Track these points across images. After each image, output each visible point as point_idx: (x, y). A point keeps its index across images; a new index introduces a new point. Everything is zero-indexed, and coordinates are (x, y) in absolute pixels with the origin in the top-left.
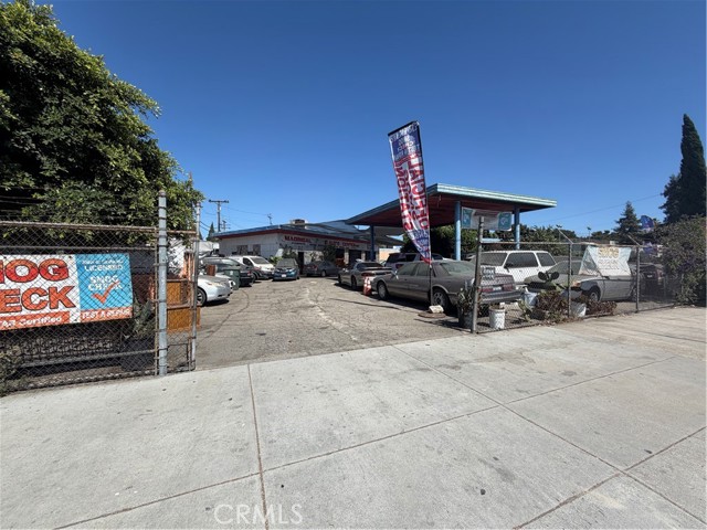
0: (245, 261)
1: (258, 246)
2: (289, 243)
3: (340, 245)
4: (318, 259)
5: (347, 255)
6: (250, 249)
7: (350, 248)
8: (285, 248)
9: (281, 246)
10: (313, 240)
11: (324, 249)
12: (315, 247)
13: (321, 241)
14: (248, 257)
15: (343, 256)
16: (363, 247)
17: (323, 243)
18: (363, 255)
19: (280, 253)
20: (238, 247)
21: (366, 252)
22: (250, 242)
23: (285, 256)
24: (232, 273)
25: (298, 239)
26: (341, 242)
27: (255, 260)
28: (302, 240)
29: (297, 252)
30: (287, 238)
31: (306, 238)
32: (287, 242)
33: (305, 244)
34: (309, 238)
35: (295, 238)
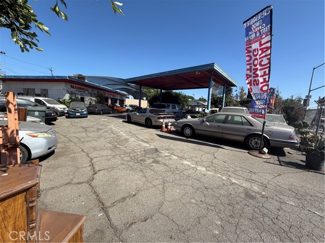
0: (37, 101)
1: (46, 90)
2: (74, 90)
3: (106, 95)
4: (94, 103)
5: (110, 101)
6: (38, 92)
7: (112, 97)
8: (71, 93)
9: (68, 92)
10: (90, 90)
11: (97, 96)
12: (91, 95)
13: (96, 92)
14: (41, 98)
15: (108, 102)
16: (118, 97)
17: (96, 93)
18: (118, 101)
19: (67, 97)
20: (24, 89)
21: (120, 100)
22: (38, 87)
23: (72, 100)
24: (37, 113)
25: (81, 88)
26: (107, 93)
27: (47, 101)
28: (83, 89)
29: (79, 97)
30: (72, 87)
31: (86, 88)
32: (72, 89)
33: (85, 92)
34: (87, 88)
35: (78, 87)
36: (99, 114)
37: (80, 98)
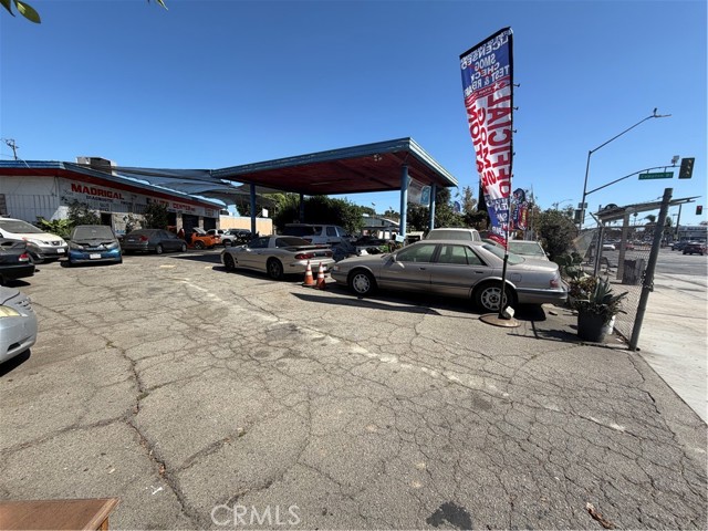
2: (81, 197)
3: (171, 207)
4: (138, 227)
5: (180, 222)
7: (184, 211)
8: (74, 205)
9: (64, 201)
10: (126, 196)
11: (146, 211)
12: (130, 207)
13: (141, 199)
15: (174, 223)
16: (200, 212)
17: (144, 203)
18: (201, 222)
19: (63, 213)
21: (205, 219)
25: (100, 192)
26: (171, 203)
28: (107, 194)
29: (98, 213)
31: (114, 191)
32: (76, 195)
33: (111, 201)
34: (118, 192)
35: (92, 189)
37: (99, 216)
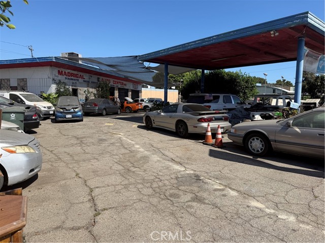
0: (13, 97)
1: (24, 80)
2: (62, 78)
3: (112, 83)
4: (92, 97)
5: (116, 94)
6: (14, 83)
7: (119, 86)
8: (59, 83)
9: (54, 81)
10: (86, 77)
11: (98, 86)
12: (88, 84)
13: (94, 79)
14: (17, 93)
16: (130, 86)
17: (96, 81)
18: (130, 93)
19: (53, 89)
21: (132, 91)
22: (13, 76)
23: (59, 94)
24: (13, 116)
25: (72, 75)
26: (112, 80)
27: (26, 97)
28: (76, 76)
29: (71, 89)
30: (60, 73)
31: (80, 73)
32: (60, 77)
33: (78, 80)
34: (82, 74)
35: (68, 73)
36: (100, 115)
